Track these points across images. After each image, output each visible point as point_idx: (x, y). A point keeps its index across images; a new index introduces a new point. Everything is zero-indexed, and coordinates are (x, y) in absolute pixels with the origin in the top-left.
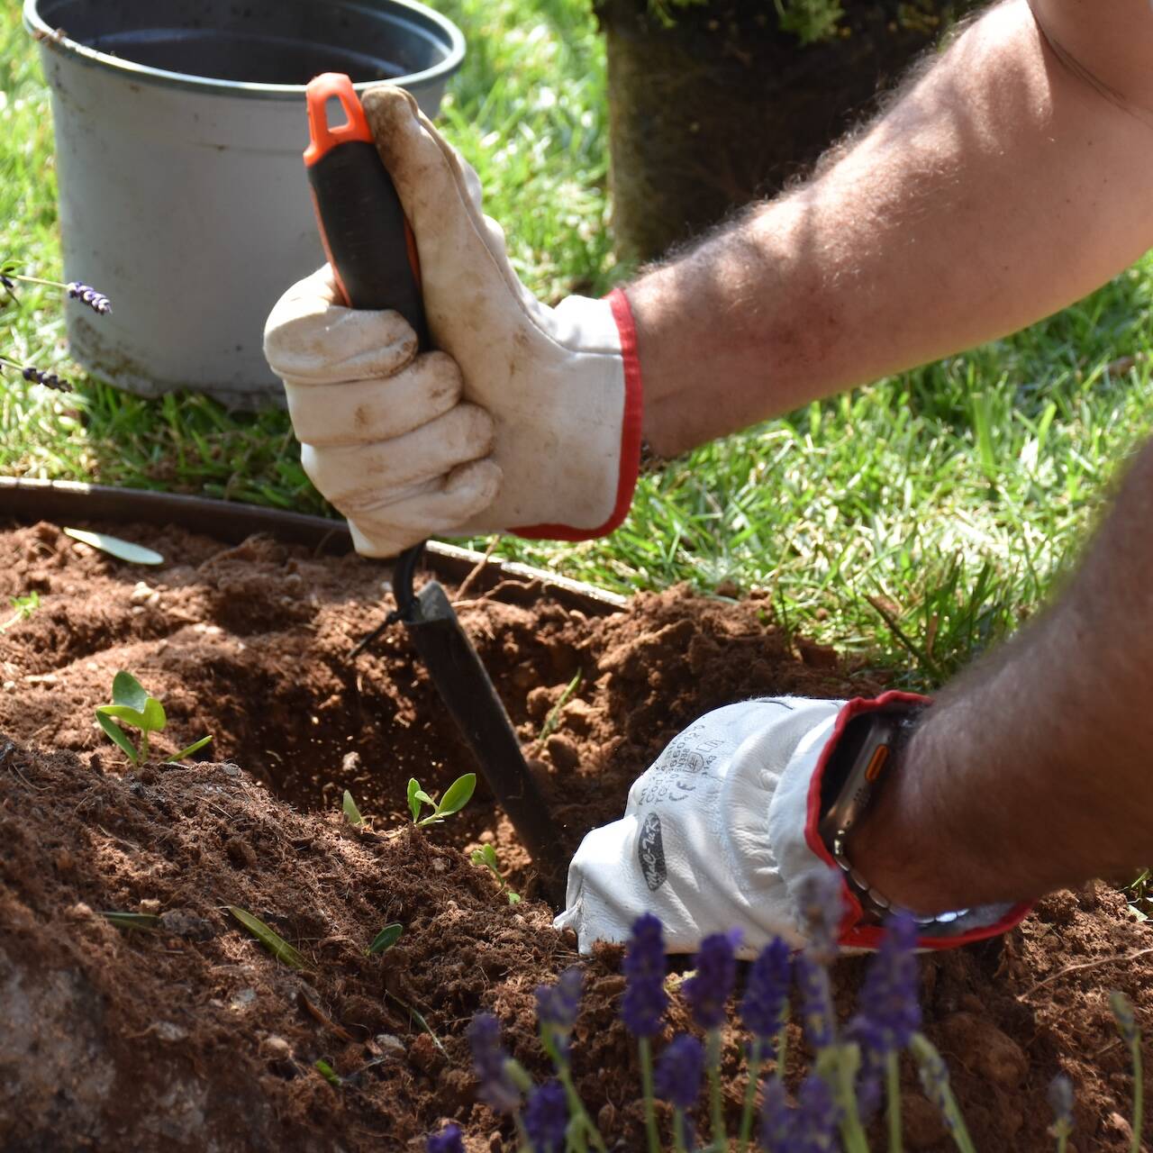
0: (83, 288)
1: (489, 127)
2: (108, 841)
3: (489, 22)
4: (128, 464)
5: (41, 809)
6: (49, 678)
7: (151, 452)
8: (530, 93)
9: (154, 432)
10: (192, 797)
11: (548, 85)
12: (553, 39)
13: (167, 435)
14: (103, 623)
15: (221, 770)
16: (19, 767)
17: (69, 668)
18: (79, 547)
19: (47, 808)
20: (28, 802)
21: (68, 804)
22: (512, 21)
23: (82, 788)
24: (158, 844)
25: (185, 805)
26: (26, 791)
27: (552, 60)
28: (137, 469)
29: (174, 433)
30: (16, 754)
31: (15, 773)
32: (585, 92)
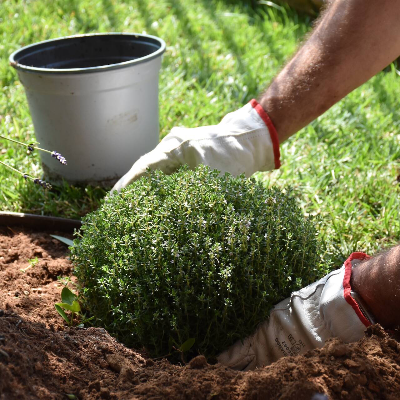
0: (57, 154)
1: (209, 90)
2: (54, 358)
3: (211, 52)
4: (73, 210)
5: (30, 346)
6: (40, 289)
7: (81, 206)
8: (225, 78)
9: (83, 199)
10: (87, 341)
11: (231, 76)
12: (234, 59)
13: (88, 200)
14: (60, 269)
15: (98, 330)
16: (23, 329)
17: (47, 286)
18: (54, 241)
19: (33, 345)
20: (26, 342)
21: (40, 344)
22: (219, 52)
23: (46, 337)
24: (73, 359)
25: (84, 344)
26: (25, 338)
27: (233, 67)
28: (76, 212)
29: (90, 200)
30: (22, 324)
31: (22, 331)
32: (244, 79)
